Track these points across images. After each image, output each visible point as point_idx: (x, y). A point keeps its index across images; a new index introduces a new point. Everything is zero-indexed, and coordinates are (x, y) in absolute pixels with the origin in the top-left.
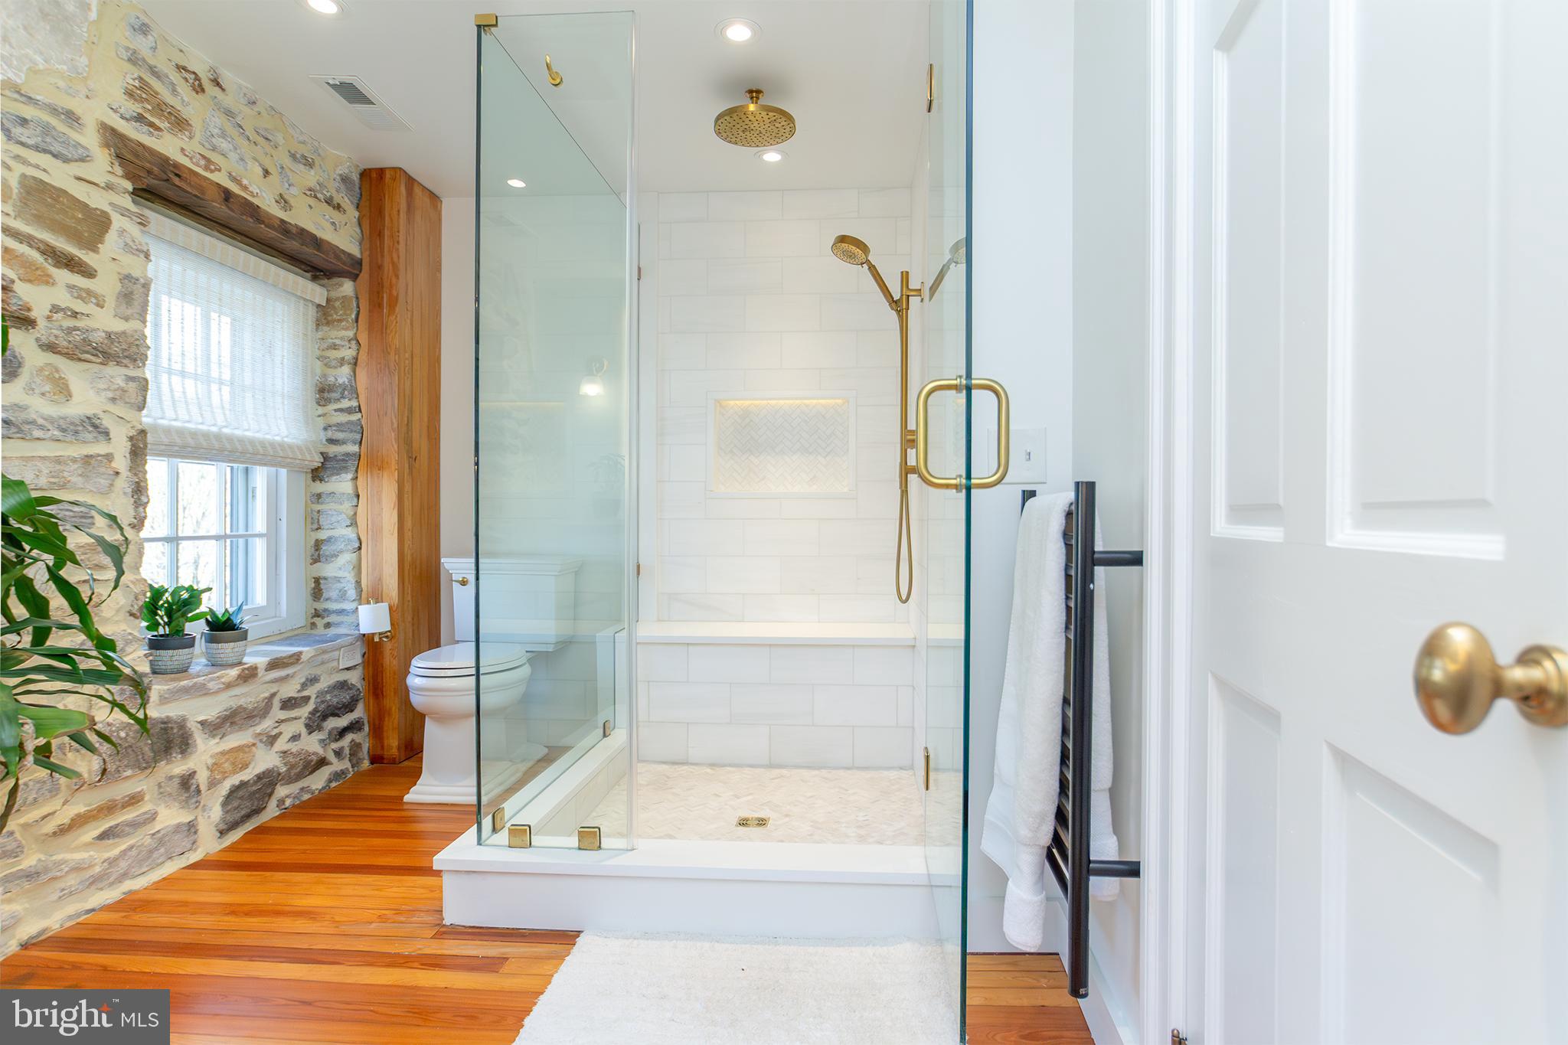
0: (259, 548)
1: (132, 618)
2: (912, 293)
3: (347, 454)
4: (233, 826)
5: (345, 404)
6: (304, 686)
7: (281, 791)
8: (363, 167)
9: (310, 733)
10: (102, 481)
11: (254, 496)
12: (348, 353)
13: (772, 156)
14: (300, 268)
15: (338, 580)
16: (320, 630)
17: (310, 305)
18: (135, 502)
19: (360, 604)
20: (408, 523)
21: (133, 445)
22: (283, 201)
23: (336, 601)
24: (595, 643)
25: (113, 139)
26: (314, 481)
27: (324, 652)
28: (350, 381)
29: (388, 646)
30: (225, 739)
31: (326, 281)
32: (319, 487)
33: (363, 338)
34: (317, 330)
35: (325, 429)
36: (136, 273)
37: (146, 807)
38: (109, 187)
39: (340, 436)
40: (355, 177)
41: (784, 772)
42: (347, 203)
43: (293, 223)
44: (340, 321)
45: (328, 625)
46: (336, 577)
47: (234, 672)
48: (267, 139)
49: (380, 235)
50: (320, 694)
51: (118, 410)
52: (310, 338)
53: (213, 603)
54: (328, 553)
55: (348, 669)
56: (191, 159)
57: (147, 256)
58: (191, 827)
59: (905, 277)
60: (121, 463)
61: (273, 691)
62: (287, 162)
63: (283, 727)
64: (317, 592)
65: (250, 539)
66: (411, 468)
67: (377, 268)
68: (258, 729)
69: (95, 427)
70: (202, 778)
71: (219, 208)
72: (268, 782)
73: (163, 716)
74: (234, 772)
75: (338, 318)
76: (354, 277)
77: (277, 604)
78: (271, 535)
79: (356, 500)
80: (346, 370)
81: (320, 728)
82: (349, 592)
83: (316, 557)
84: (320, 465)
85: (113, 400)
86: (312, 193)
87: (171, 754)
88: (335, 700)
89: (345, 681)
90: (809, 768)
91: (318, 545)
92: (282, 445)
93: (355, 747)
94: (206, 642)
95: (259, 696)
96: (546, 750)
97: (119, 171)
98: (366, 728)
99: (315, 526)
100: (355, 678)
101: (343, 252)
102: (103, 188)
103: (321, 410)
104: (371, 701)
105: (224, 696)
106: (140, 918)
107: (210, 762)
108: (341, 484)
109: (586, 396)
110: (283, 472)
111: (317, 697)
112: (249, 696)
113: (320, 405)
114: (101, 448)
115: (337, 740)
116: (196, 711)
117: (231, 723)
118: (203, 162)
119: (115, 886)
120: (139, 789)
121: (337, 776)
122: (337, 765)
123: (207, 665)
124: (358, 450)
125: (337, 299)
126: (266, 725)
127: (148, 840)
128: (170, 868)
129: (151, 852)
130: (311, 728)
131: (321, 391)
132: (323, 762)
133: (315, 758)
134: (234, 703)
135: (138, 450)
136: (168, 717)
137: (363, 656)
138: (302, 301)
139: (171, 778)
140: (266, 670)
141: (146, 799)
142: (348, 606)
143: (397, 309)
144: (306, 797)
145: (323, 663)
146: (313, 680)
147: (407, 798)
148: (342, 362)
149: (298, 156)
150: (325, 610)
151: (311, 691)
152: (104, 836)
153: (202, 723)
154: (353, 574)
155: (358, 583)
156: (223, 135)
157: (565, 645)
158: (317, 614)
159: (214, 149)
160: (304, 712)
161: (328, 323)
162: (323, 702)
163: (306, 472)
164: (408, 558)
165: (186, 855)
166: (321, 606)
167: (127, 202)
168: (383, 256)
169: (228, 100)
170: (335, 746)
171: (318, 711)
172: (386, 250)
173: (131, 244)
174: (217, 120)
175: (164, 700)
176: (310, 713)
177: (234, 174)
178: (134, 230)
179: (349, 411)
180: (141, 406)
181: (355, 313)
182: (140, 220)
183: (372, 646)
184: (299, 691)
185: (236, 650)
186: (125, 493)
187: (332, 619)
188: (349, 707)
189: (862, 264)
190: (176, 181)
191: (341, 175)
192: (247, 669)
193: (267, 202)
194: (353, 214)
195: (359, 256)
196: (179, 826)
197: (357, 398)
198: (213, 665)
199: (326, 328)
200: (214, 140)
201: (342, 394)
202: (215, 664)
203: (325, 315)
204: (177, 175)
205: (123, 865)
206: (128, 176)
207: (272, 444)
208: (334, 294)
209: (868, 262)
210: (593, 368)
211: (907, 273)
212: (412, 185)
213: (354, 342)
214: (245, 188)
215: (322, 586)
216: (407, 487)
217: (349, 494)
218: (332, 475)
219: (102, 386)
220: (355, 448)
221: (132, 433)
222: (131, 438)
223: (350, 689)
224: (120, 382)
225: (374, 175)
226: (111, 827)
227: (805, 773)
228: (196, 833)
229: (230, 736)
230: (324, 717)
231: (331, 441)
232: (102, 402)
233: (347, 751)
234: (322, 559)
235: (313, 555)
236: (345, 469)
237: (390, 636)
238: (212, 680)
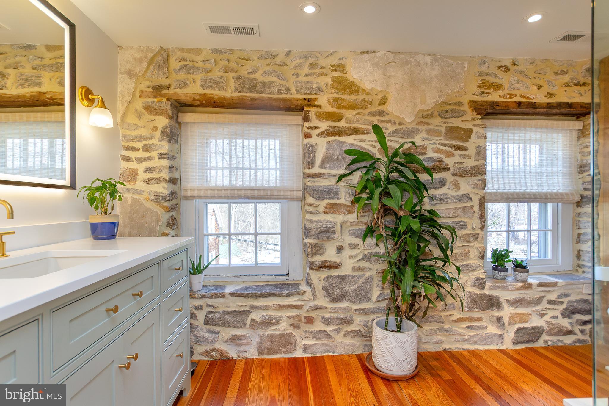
1: (479, 259)
4: (519, 343)
6: (560, 297)
7: (545, 337)
9: (563, 318)
10: (470, 214)
18: (481, 221)
21: (480, 202)
25: (473, 104)
30: (517, 309)
36: (481, 145)
37: (484, 323)
38: (472, 120)
47: (520, 285)
51: (475, 190)
57: (485, 138)
58: (501, 336)
60: (476, 208)
61: (542, 295)
63: (548, 311)
68: (534, 309)
69: (467, 197)
70: (506, 320)
72: (538, 331)
74: (521, 323)
81: (570, 317)
87: (493, 308)
95: (534, 296)
97: (476, 113)
105: (516, 292)
107: (509, 315)
111: (568, 303)
112: (528, 295)
114: (469, 204)
116: (504, 295)
117: (520, 303)
120: (481, 316)
123: (512, 279)
126: (539, 308)
127: (484, 335)
128: (492, 347)
129: (485, 339)
134: (521, 296)
136: (492, 295)
139: (493, 316)
140: (537, 286)
141: (483, 320)
146: (565, 295)
151: (565, 300)
152: (468, 327)
153: (507, 300)
158: (579, 266)
160: (560, 308)
162: (572, 306)
165: (498, 345)
167: (478, 122)
171: (569, 310)
173: (480, 135)
175: (490, 289)
176: (564, 309)
178: (481, 130)
180: (484, 189)
184: (557, 298)
186: (477, 218)
192: (528, 284)
196: (496, 334)
219: (471, 184)
222: (480, 199)
224: (476, 181)
226: (471, 325)
228: (503, 339)
229: (520, 308)
230: (573, 313)
232: (470, 189)
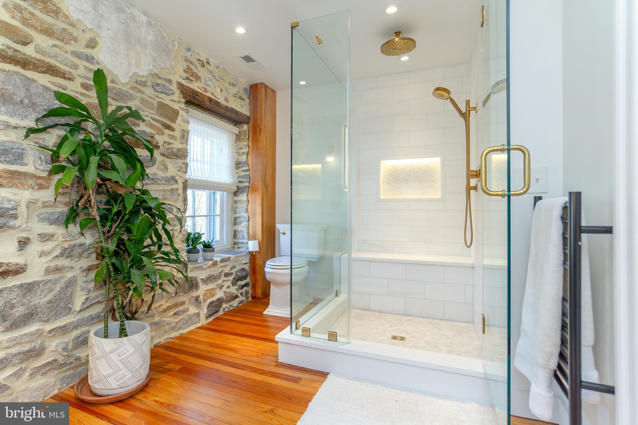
0: (218, 220)
1: (183, 242)
2: (471, 109)
3: (245, 186)
4: (210, 316)
5: (245, 168)
6: (231, 269)
7: (224, 305)
8: (250, 84)
9: (233, 286)
10: (176, 197)
11: (216, 202)
12: (245, 150)
13: (405, 58)
14: (231, 122)
15: (242, 231)
16: (236, 249)
17: (234, 134)
18: (184, 204)
19: (249, 241)
20: (265, 212)
21: (184, 185)
22: (226, 100)
23: (241, 239)
24: (333, 259)
25: (180, 85)
26: (234, 196)
27: (237, 257)
28: (246, 160)
29: (258, 256)
30: (208, 285)
31: (238, 126)
32: (236, 198)
33: (251, 145)
34: (236, 143)
35: (238, 178)
36: (185, 129)
37: (186, 306)
38: (179, 102)
39: (243, 180)
40: (248, 88)
41: (412, 318)
42: (246, 97)
43: (229, 106)
44: (243, 139)
45: (238, 248)
46: (241, 231)
47: (211, 263)
48: (222, 79)
49: (256, 107)
50: (236, 272)
51: (180, 174)
52: (234, 146)
53: (204, 238)
54: (238, 222)
55: (245, 264)
56: (201, 89)
57: (188, 123)
58: (198, 314)
59: (468, 102)
60: (180, 191)
61: (222, 270)
62: (228, 85)
63: (225, 283)
64: (235, 236)
65: (215, 217)
66: (266, 191)
67: (255, 120)
68: (217, 283)
69: (174, 179)
70: (201, 298)
71: (208, 104)
72: (220, 302)
73: (191, 276)
74: (211, 297)
75: (242, 138)
76: (248, 123)
77: (223, 240)
78: (221, 215)
79: (248, 203)
80: (245, 156)
81: (236, 284)
82: (245, 236)
83: (235, 223)
84: (236, 190)
85: (179, 170)
86: (235, 95)
87: (193, 289)
88: (241, 275)
89: (244, 268)
90: (423, 317)
91: (235, 219)
92: (225, 184)
93: (247, 292)
94: (203, 252)
95: (218, 271)
96: (313, 300)
97: (181, 96)
98: (250, 285)
99: (235, 212)
100: (247, 267)
101: (244, 114)
102: (177, 102)
103: (237, 171)
104: (252, 276)
105: (208, 270)
106: (185, 343)
107: (204, 293)
108: (243, 197)
109: (328, 162)
110: (225, 193)
111: (235, 273)
112: (215, 271)
113: (236, 169)
114: (175, 187)
115: (241, 289)
116: (201, 275)
117: (210, 280)
118: (204, 90)
119: (178, 331)
120: (184, 300)
121: (241, 302)
122: (241, 298)
123: (203, 260)
124: (248, 185)
125: (242, 131)
126: (220, 281)
127: (186, 317)
128: (192, 328)
129: (187, 321)
130: (234, 284)
131: (237, 164)
132: (236, 297)
133: (234, 295)
134: (210, 273)
135: (185, 188)
136: (192, 276)
137: (250, 259)
138: (231, 133)
139: (193, 297)
140: (220, 263)
141: (186, 303)
142: (245, 241)
143: (262, 133)
144: (232, 308)
145: (237, 261)
146: (234, 267)
147: (265, 313)
148: (244, 153)
149: (231, 83)
150: (238, 242)
151: (233, 271)
152: (175, 314)
153: (202, 279)
154: (246, 230)
155: (248, 233)
156: (210, 80)
157: (321, 259)
158: (235, 244)
159: (207, 85)
160: (231, 278)
161: (239, 140)
162: (237, 275)
163: (232, 193)
164: (265, 225)
165: (197, 324)
166: (236, 241)
167: (183, 106)
168: (257, 115)
169: (212, 68)
170: (240, 291)
171: (235, 278)
172: (258, 112)
173: (184, 119)
174: (208, 75)
175: (191, 271)
176: (233, 279)
177: (212, 92)
178: (185, 114)
179: (246, 171)
180: (186, 173)
181: (248, 136)
182: (186, 111)
183: (252, 256)
184: (230, 271)
185: (211, 255)
186: (181, 201)
187: (240, 245)
188: (245, 278)
189: (447, 99)
190: (196, 97)
191: (244, 88)
192: (214, 262)
193: (222, 101)
194: (247, 101)
195: (249, 116)
196: (195, 314)
197: (248, 166)
198: (204, 260)
199: (239, 142)
200: (207, 82)
201: (244, 165)
202: (205, 259)
203: (238, 138)
204: (197, 95)
205: (180, 324)
206: (184, 98)
207: (222, 183)
208: (241, 130)
209: (450, 98)
210: (330, 151)
211: (469, 100)
212: (267, 89)
213: (247, 146)
214: (215, 96)
215: (237, 234)
216: (265, 198)
217: (246, 201)
218: (240, 194)
219: (176, 166)
220: (247, 184)
221: (184, 181)
222: (183, 183)
223: (245, 271)
224: (180, 164)
225: (254, 86)
226: (177, 311)
227: (421, 319)
228: (199, 317)
229: (210, 284)
230: (237, 281)
231: (240, 182)
232: (175, 171)
233: (244, 293)
234: (237, 224)
235: (234, 223)
236: (244, 192)
237: (259, 252)
238: (204, 265)
